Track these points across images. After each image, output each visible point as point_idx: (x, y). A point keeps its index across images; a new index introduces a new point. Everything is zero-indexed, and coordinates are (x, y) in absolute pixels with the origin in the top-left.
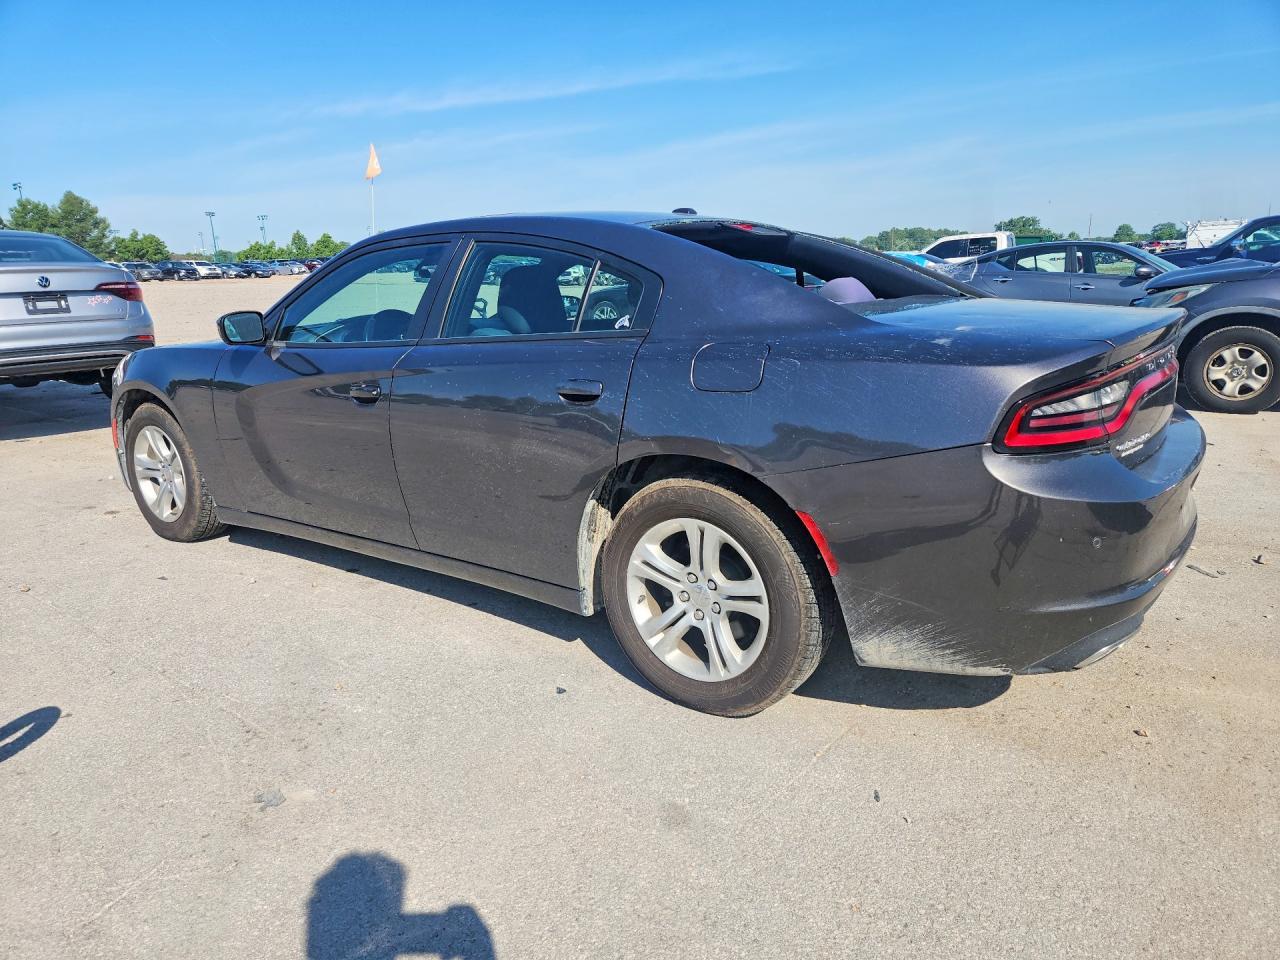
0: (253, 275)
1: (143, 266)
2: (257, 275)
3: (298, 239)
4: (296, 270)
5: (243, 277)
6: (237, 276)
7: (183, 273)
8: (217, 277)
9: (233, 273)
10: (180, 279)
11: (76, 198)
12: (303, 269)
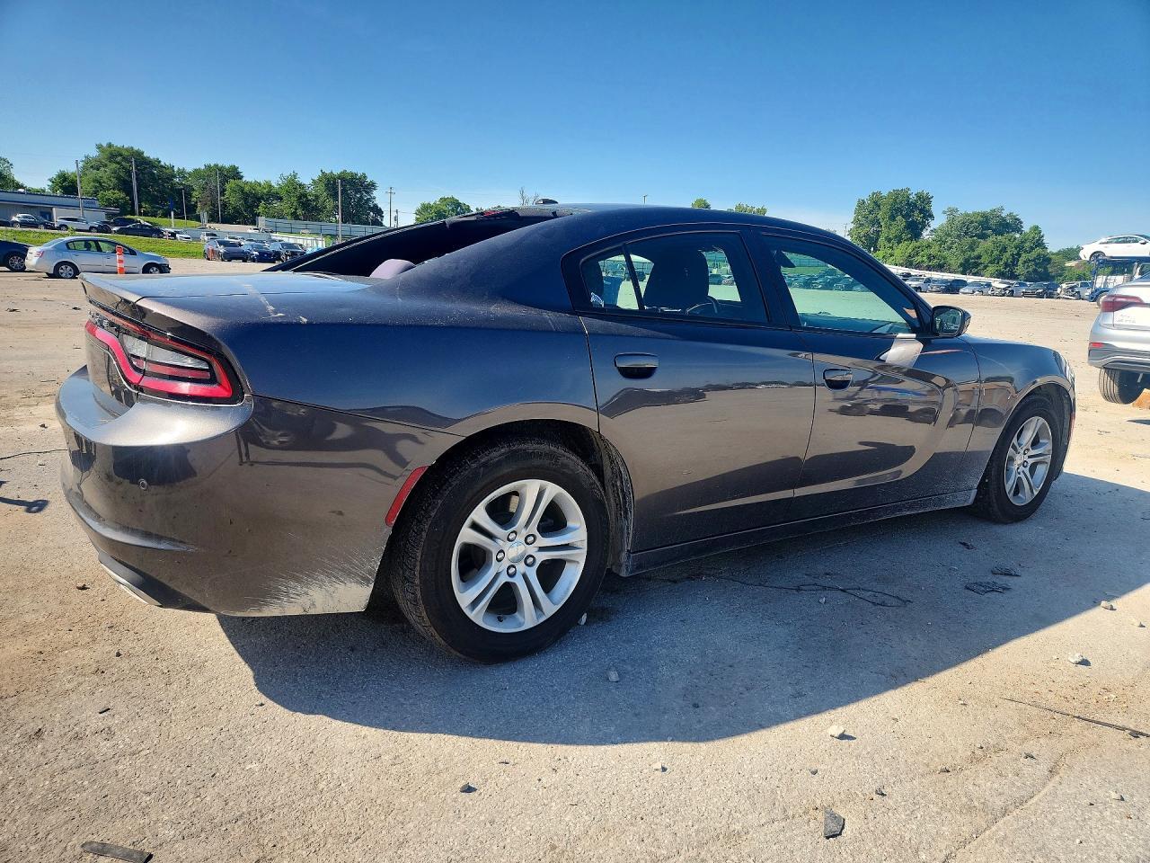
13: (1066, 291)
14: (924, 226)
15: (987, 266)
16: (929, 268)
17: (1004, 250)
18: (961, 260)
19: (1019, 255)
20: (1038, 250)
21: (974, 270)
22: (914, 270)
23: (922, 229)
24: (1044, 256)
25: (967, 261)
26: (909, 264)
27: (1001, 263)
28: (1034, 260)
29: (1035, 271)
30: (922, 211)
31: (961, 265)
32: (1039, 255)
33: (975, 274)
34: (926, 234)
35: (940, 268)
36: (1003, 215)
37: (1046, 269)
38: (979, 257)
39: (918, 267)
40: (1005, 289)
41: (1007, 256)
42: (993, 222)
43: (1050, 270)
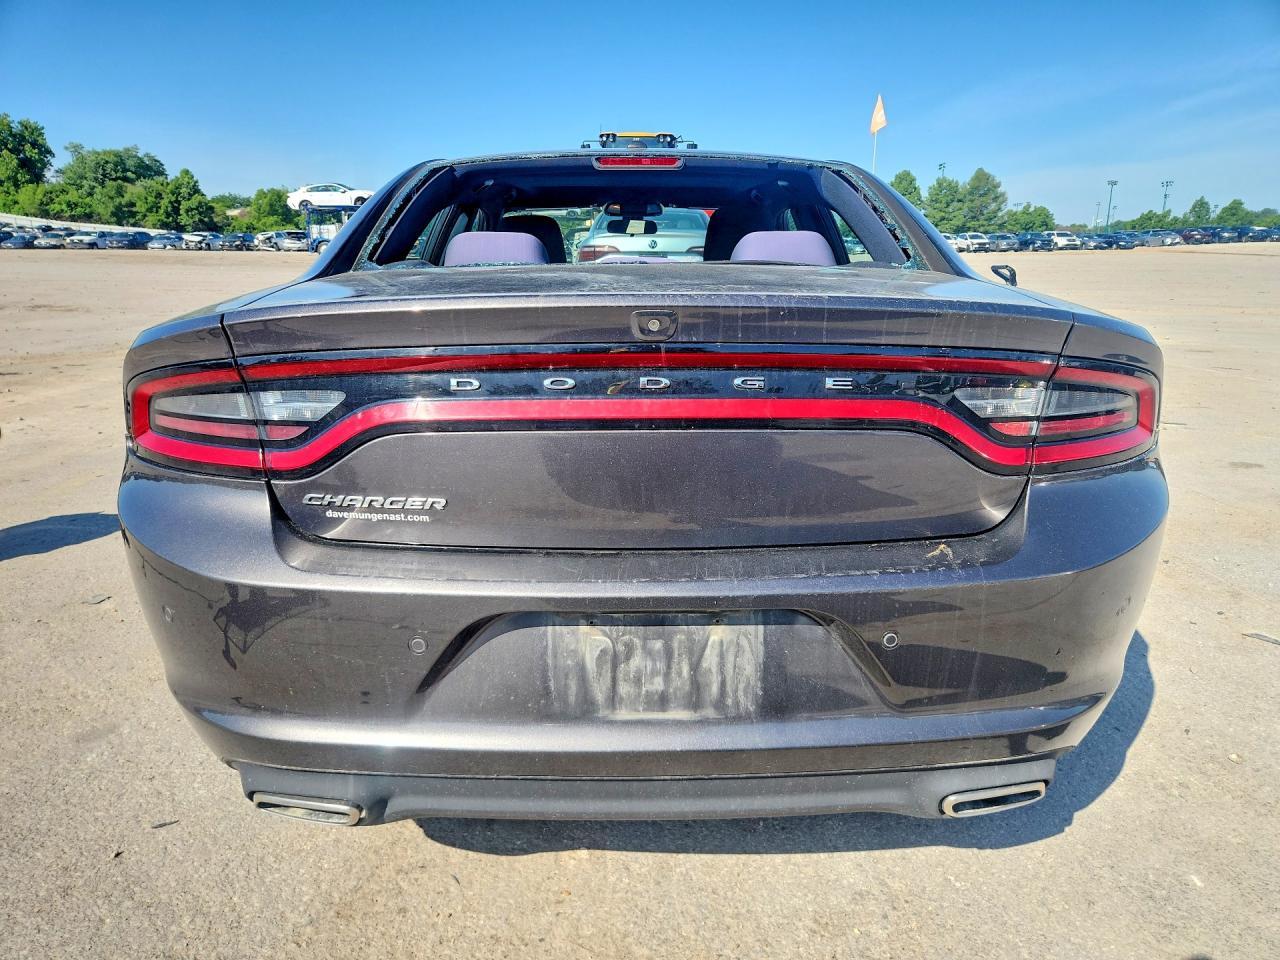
0: (1115, 246)
1: (1004, 238)
2: (1120, 247)
3: (1201, 206)
4: (1169, 241)
5: (1102, 248)
6: (1096, 248)
7: (1039, 243)
8: (1075, 248)
9: (1092, 244)
10: (1035, 250)
11: (985, 174)
12: (1177, 240)
13: (264, 242)
14: (45, 165)
15: (145, 216)
16: (73, 219)
17: (159, 196)
18: (111, 208)
19: (179, 203)
20: (196, 199)
21: (132, 221)
22: (54, 221)
23: (42, 169)
24: (206, 204)
25: (119, 208)
26: (45, 214)
27: (161, 211)
28: (197, 209)
29: (201, 221)
30: (34, 145)
31: (113, 214)
32: (200, 203)
33: (134, 225)
34: (49, 174)
35: (88, 217)
36: (140, 155)
37: (211, 219)
38: (133, 205)
39: (58, 216)
40: (200, 242)
41: (164, 203)
42: (130, 163)
43: (215, 220)
